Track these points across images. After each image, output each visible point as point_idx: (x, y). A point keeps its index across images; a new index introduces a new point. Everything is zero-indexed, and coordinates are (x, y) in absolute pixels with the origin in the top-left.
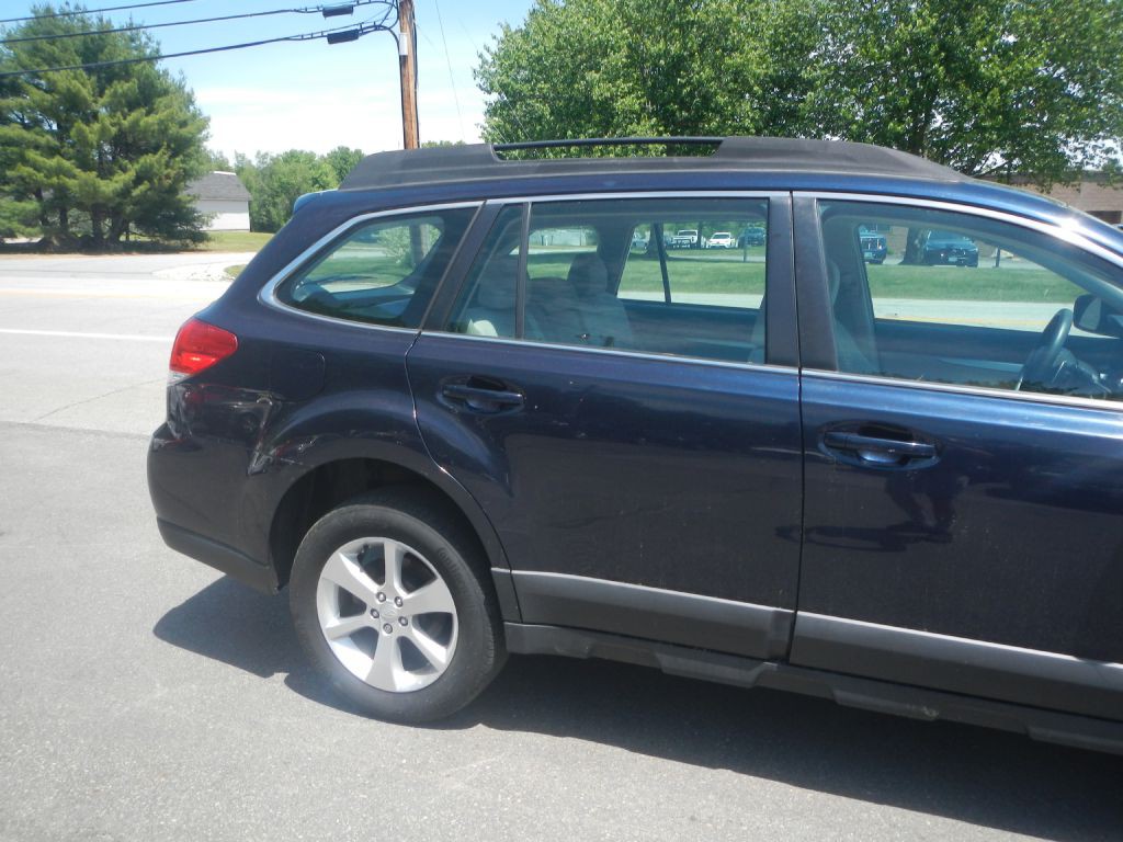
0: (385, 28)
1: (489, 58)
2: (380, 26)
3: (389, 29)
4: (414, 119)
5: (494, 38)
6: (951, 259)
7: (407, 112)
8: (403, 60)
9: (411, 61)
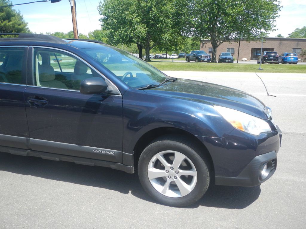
4: (76, 24)
6: (227, 61)
7: (74, 22)
8: (72, 7)
9: (74, 8)
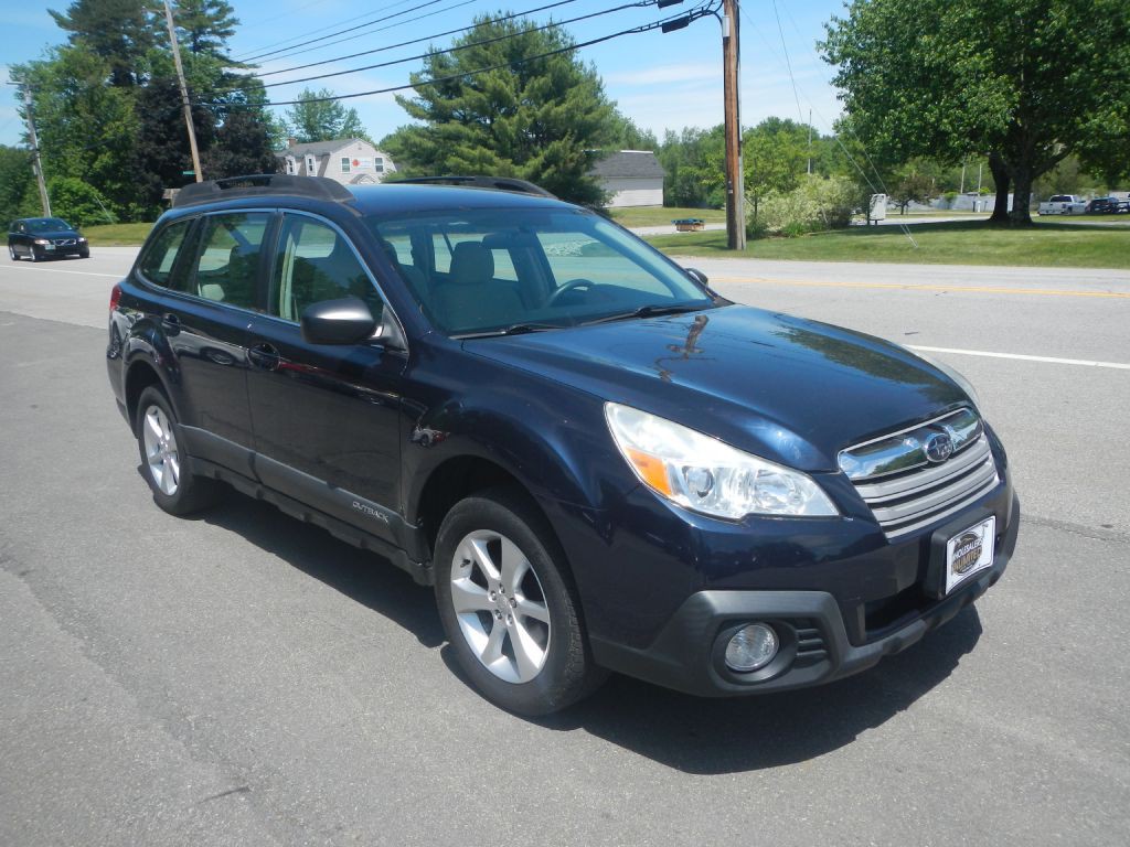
0: (711, 12)
1: (835, 26)
2: (707, 10)
3: (715, 13)
5: (846, 6)
7: (728, 92)
8: (726, 41)
9: (733, 42)
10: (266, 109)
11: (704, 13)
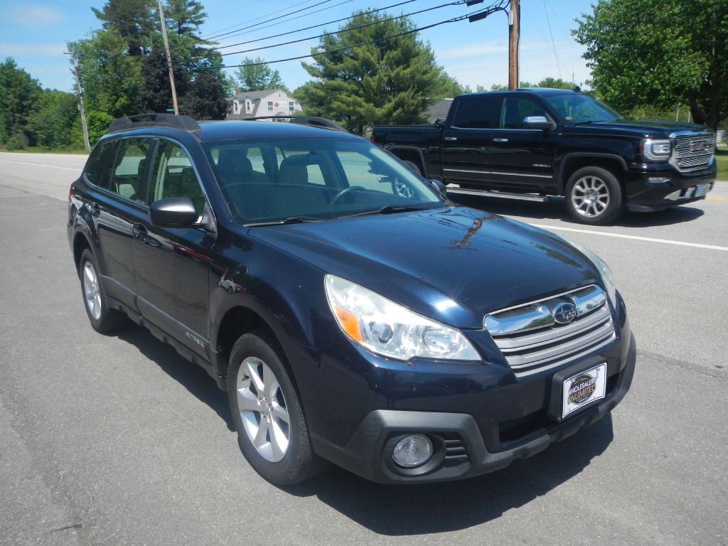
1: (584, 20)
2: (499, 7)
3: (504, 9)
5: (592, 7)
7: (511, 61)
8: (511, 27)
9: (516, 28)
10: (222, 70)
11: (497, 9)
